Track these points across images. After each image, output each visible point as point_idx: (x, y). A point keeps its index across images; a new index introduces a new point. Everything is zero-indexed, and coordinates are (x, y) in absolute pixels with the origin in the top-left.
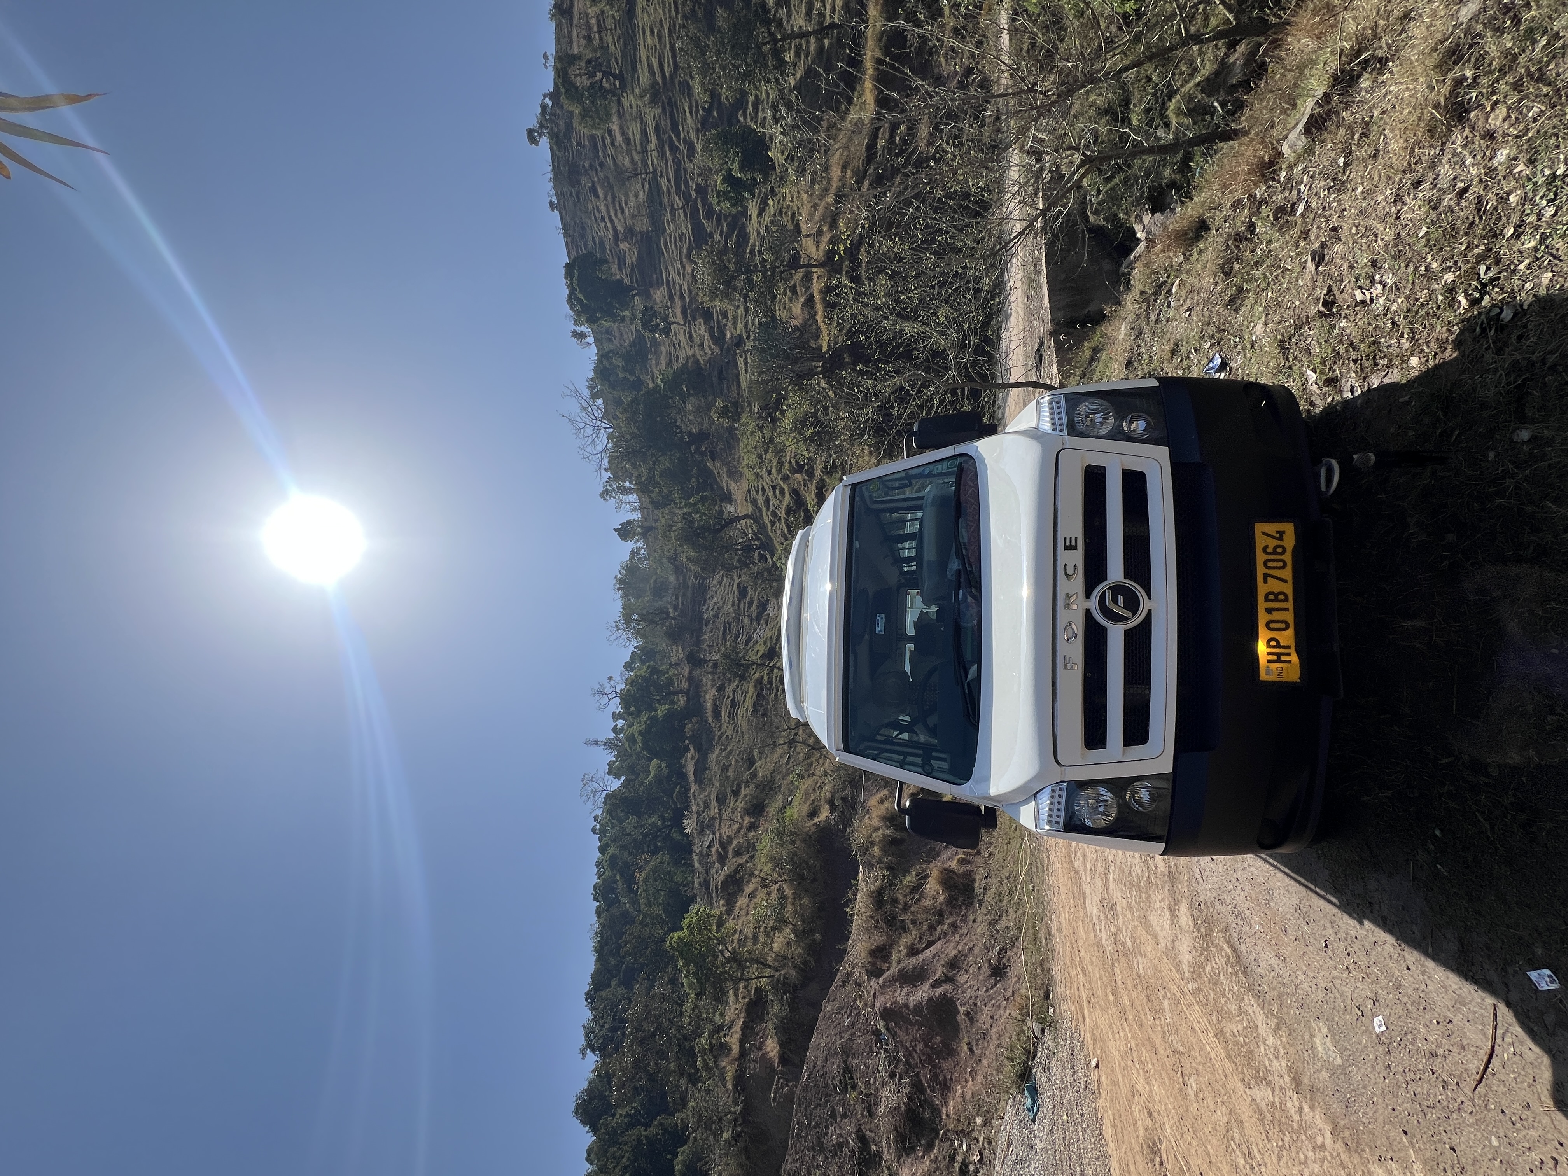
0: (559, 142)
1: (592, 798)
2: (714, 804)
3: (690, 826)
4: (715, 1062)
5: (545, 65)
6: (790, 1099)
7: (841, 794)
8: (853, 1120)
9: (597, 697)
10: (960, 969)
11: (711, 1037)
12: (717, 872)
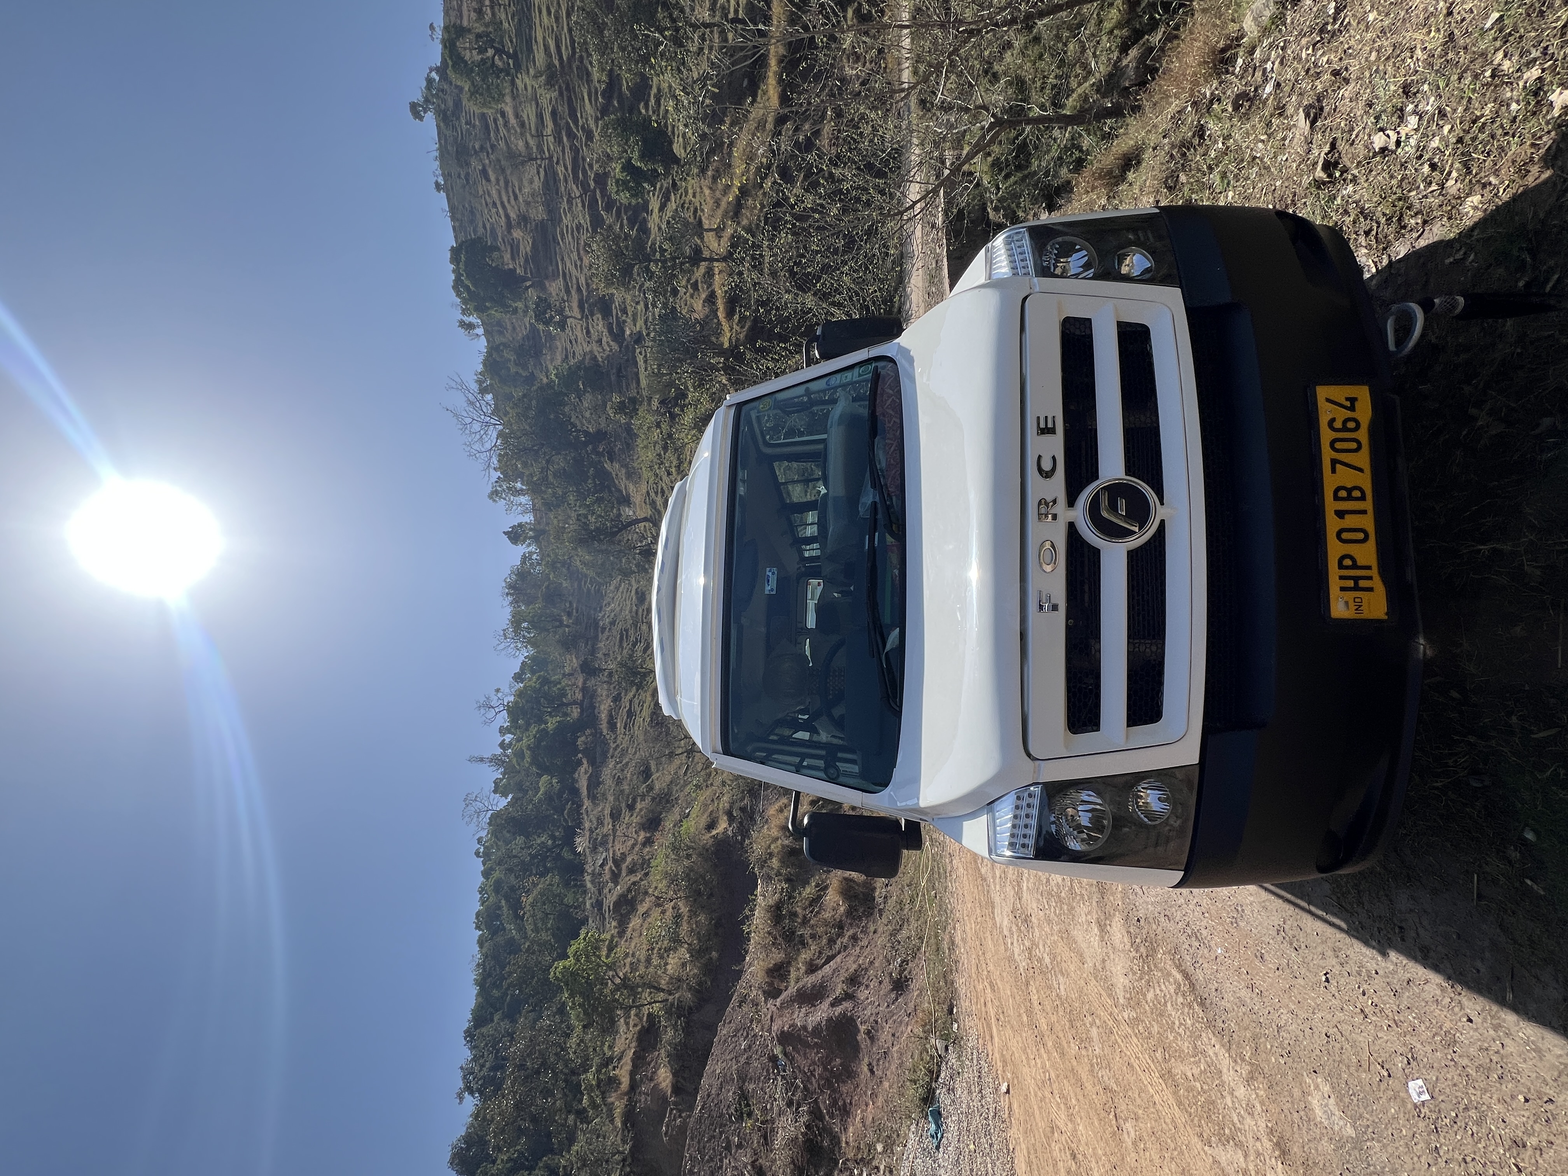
0: (446, 118)
1: (475, 819)
2: (608, 820)
3: (581, 844)
4: (603, 1098)
5: (431, 36)
6: (683, 1129)
7: (737, 805)
8: (748, 1150)
9: (482, 711)
10: (860, 984)
11: (598, 1071)
12: (610, 892)
